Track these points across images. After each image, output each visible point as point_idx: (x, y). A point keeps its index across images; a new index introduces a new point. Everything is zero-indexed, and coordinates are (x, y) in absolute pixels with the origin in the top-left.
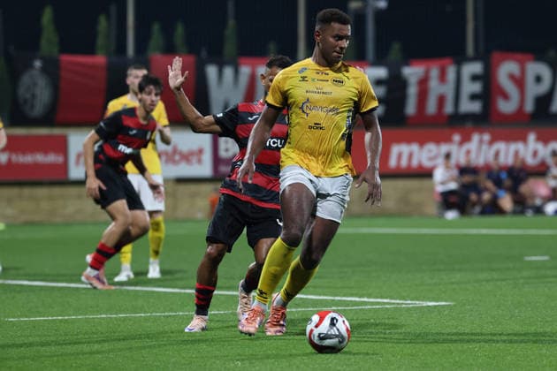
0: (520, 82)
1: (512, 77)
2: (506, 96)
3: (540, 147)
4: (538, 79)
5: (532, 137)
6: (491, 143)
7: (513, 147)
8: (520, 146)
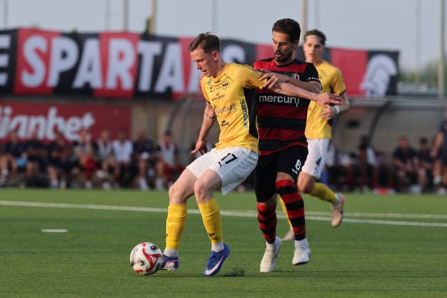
0: (46, 57)
1: (38, 51)
2: (31, 71)
3: (60, 121)
4: (64, 55)
5: (53, 112)
6: (13, 116)
7: (34, 121)
8: (41, 120)
